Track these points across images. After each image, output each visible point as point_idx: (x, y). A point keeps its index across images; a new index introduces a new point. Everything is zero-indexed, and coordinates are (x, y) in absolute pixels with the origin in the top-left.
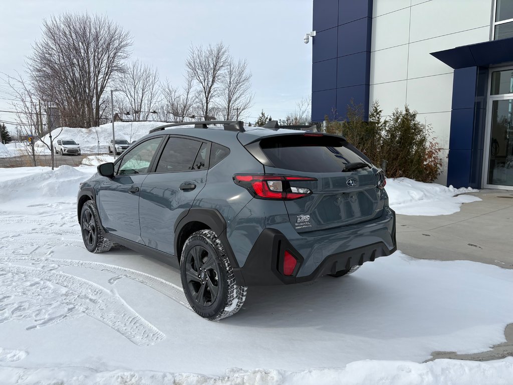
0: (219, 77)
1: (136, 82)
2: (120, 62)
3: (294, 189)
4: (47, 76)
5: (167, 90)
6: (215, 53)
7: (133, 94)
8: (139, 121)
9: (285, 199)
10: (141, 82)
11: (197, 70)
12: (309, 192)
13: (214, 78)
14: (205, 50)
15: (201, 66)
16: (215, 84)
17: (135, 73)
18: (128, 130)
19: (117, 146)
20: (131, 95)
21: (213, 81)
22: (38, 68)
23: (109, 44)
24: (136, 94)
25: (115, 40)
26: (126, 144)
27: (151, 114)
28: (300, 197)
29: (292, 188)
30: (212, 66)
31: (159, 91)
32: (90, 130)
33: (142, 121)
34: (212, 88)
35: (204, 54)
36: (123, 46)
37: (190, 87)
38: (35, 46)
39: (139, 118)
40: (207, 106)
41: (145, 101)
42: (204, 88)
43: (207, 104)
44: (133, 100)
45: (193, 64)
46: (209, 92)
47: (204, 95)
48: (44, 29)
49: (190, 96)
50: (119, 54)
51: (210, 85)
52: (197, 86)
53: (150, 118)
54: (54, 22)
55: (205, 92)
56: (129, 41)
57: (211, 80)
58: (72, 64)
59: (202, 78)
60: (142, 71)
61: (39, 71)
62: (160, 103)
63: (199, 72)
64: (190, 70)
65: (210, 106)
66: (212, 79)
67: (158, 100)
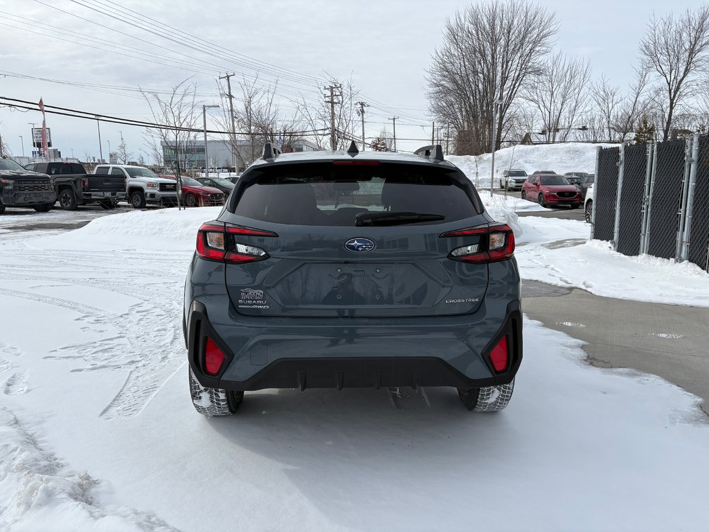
0: (698, 64)
1: (554, 87)
2: (538, 60)
3: (241, 248)
4: (447, 92)
5: (602, 93)
6: (695, 23)
7: (548, 104)
8: (554, 142)
9: (226, 261)
10: (562, 85)
11: (659, 55)
12: (264, 253)
13: (689, 64)
14: (677, 20)
15: (667, 48)
16: (689, 75)
17: (554, 74)
18: (532, 157)
19: (510, 179)
20: (544, 106)
21: (687, 71)
22: (435, 82)
23: (524, 37)
24: (552, 104)
25: (533, 29)
26: (524, 176)
27: (573, 131)
28: (248, 260)
29: (238, 246)
30: (687, 45)
31: (589, 96)
32: (480, 158)
33: (558, 142)
34: (684, 81)
35: (674, 28)
36: (545, 36)
37: (643, 83)
38: (434, 55)
39: (554, 139)
40: (671, 112)
41: (565, 113)
42: (669, 84)
43: (672, 108)
44: (547, 113)
45: (652, 47)
46: (678, 89)
47: (667, 94)
48: (446, 31)
49: (641, 99)
50: (537, 49)
51: (679, 78)
52: (656, 81)
53: (571, 137)
54: (458, 20)
55: (670, 91)
56: (552, 28)
57: (682, 69)
58: (475, 72)
59: (666, 68)
60: (566, 69)
61: (437, 85)
62: (589, 113)
63: (663, 58)
64: (646, 57)
65: (676, 112)
66: (684, 67)
67: (587, 109)
